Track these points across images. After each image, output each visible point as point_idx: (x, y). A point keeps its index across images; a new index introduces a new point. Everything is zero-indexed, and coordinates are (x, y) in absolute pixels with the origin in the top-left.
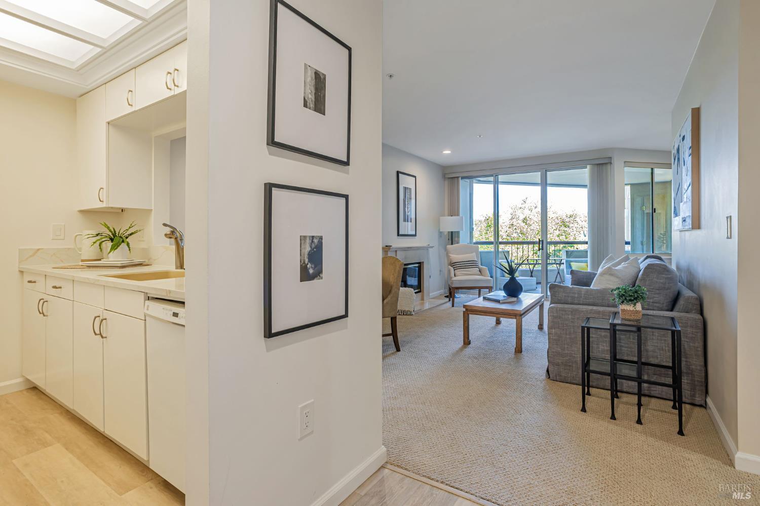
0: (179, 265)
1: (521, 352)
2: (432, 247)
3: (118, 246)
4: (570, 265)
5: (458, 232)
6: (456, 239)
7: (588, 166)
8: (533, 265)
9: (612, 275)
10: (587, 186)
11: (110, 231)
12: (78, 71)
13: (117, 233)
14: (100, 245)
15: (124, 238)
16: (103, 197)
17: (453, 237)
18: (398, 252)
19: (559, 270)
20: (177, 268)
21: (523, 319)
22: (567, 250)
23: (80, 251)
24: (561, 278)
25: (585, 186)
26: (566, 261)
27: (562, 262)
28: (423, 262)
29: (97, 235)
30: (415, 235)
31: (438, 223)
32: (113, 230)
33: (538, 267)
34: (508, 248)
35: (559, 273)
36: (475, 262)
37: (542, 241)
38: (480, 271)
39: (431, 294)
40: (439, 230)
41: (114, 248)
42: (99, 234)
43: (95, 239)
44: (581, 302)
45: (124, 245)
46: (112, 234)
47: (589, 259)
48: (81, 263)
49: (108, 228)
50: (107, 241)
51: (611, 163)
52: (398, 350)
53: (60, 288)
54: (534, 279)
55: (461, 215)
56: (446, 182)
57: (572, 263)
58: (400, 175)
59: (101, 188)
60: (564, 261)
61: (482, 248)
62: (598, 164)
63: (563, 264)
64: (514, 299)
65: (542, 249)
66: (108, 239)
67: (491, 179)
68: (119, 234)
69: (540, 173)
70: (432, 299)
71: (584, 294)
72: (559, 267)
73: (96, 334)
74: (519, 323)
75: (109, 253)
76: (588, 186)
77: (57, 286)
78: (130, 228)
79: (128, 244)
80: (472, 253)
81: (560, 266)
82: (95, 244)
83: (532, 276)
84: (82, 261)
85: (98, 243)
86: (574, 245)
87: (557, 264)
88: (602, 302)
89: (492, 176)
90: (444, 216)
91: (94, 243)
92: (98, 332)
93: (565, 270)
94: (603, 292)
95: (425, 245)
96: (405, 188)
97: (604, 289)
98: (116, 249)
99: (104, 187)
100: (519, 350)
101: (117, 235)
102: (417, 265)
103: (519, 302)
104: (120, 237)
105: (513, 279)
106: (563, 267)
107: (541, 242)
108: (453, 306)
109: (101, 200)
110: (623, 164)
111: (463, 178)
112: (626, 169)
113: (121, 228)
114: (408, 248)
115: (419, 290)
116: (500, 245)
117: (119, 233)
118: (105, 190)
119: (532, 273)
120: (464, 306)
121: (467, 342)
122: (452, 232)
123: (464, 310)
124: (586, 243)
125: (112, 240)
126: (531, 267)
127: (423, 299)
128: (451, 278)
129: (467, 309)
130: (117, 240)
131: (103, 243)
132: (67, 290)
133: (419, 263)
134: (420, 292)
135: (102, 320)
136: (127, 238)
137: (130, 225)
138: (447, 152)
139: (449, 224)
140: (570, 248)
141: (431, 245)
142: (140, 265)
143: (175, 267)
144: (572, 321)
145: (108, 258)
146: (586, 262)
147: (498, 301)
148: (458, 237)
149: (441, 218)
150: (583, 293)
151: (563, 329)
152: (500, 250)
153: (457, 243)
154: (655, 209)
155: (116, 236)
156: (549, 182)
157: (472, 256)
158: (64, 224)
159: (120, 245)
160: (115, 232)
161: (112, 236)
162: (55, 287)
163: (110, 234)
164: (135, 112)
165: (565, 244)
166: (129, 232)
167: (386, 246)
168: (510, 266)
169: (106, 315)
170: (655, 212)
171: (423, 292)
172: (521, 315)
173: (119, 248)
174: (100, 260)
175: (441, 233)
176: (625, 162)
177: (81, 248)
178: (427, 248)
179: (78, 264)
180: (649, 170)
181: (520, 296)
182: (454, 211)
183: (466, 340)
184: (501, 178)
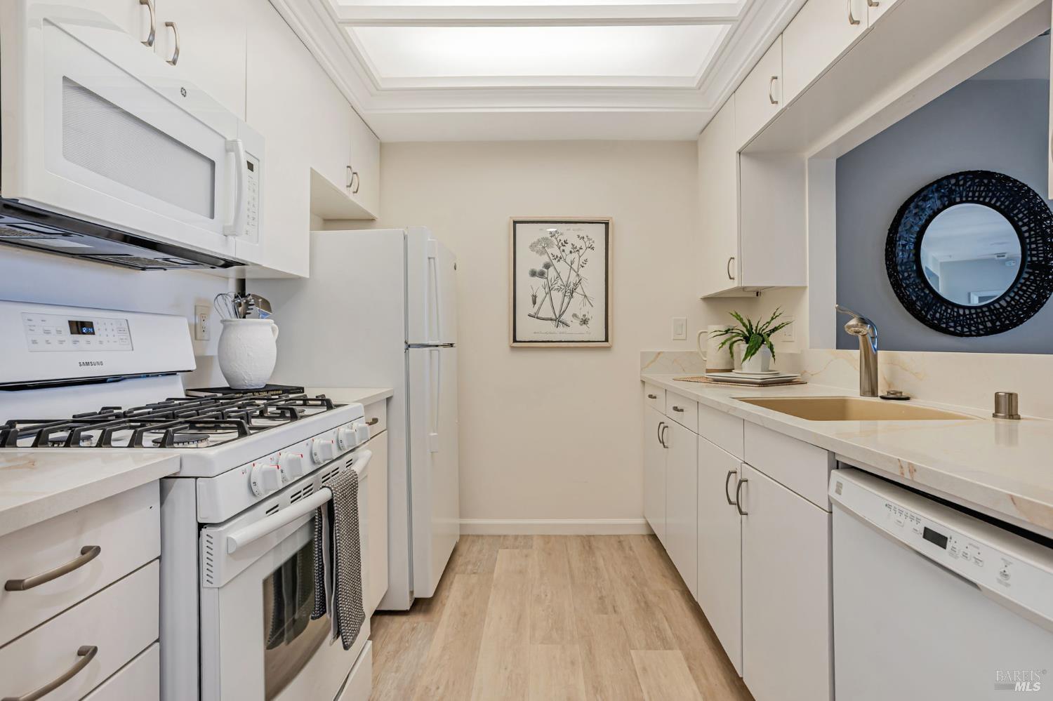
0: (867, 387)
3: (757, 349)
11: (744, 325)
12: (699, 88)
13: (754, 328)
14: (731, 348)
15: (765, 336)
16: (734, 273)
20: (863, 394)
23: (705, 357)
29: (727, 332)
32: (747, 324)
41: (750, 352)
42: (729, 330)
43: (723, 338)
45: (764, 349)
46: (747, 330)
48: (706, 375)
49: (741, 320)
50: (738, 342)
53: (682, 410)
59: (732, 258)
66: (742, 338)
68: (756, 330)
73: (730, 503)
75: (744, 360)
77: (679, 408)
78: (772, 319)
79: (771, 347)
82: (724, 346)
84: (708, 371)
85: (727, 345)
91: (723, 344)
92: (733, 499)
98: (754, 354)
99: (735, 256)
101: (754, 331)
104: (759, 334)
109: (732, 277)
113: (760, 319)
117: (757, 327)
118: (736, 260)
125: (747, 339)
130: (755, 339)
131: (735, 345)
132: (689, 416)
135: (741, 482)
136: (769, 335)
137: (772, 315)
142: (789, 382)
143: (858, 390)
145: (741, 369)
155: (753, 333)
158: (685, 318)
159: (759, 347)
160: (751, 326)
161: (747, 333)
162: (676, 409)
163: (744, 330)
164: (783, 110)
166: (771, 327)
169: (747, 473)
173: (757, 352)
174: (730, 371)
177: (705, 352)
179: (702, 375)
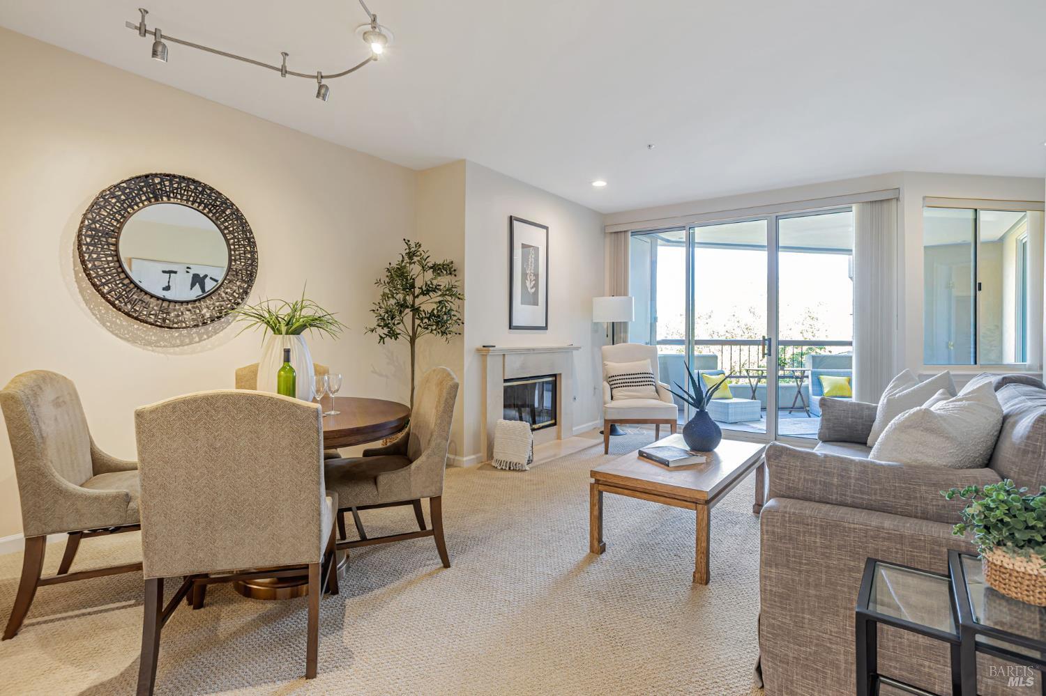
1: (707, 583)
2: (577, 349)
4: (819, 379)
5: (625, 324)
6: (622, 335)
7: (854, 207)
8: (756, 379)
9: (931, 431)
10: (851, 250)
17: (616, 332)
18: (506, 356)
19: (799, 387)
21: (713, 511)
22: (814, 354)
24: (802, 399)
25: (849, 251)
26: (813, 373)
27: (806, 374)
28: (561, 374)
30: (546, 328)
31: (588, 308)
33: (763, 383)
34: (714, 350)
35: (799, 392)
36: (649, 376)
37: (770, 340)
38: (657, 391)
39: (574, 429)
40: (592, 320)
44: (849, 500)
47: (854, 370)
51: (898, 199)
52: (447, 565)
54: (758, 403)
55: (630, 295)
56: (608, 240)
57: (822, 377)
58: (515, 223)
60: (808, 373)
61: (663, 350)
62: (872, 202)
63: (807, 377)
64: (701, 459)
65: (769, 354)
67: (682, 235)
69: (765, 222)
70: (576, 436)
71: (857, 479)
72: (799, 384)
74: (702, 520)
76: (854, 252)
80: (645, 359)
81: (802, 381)
83: (753, 398)
86: (826, 347)
87: (797, 377)
88: (907, 504)
89: (683, 228)
90: (603, 296)
93: (810, 388)
94: (908, 476)
95: (565, 345)
96: (524, 246)
97: (910, 467)
100: (703, 577)
102: (550, 379)
103: (714, 463)
105: (702, 415)
106: (808, 382)
107: (767, 342)
108: (606, 452)
110: (921, 202)
111: (634, 233)
112: (928, 213)
114: (529, 350)
115: (553, 421)
116: (696, 347)
119: (754, 392)
120: (593, 474)
121: (598, 547)
122: (613, 323)
123: (593, 480)
124: (850, 344)
126: (754, 381)
127: (559, 438)
128: (605, 403)
129: (597, 481)
133: (555, 375)
134: (555, 424)
138: (599, 184)
139: (607, 309)
140: (818, 350)
141: (575, 345)
144: (823, 554)
146: (849, 375)
147: (664, 463)
148: (626, 331)
149: (597, 300)
150: (853, 474)
151: (800, 571)
152: (696, 353)
153: (624, 342)
154: (980, 284)
156: (781, 244)
157: (645, 365)
165: (811, 345)
167: (484, 346)
168: (698, 390)
170: (980, 289)
171: (560, 426)
172: (707, 502)
175: (596, 324)
176: (924, 198)
178: (568, 350)
180: (971, 214)
181: (716, 450)
182: (619, 288)
183: (596, 543)
184: (700, 233)
